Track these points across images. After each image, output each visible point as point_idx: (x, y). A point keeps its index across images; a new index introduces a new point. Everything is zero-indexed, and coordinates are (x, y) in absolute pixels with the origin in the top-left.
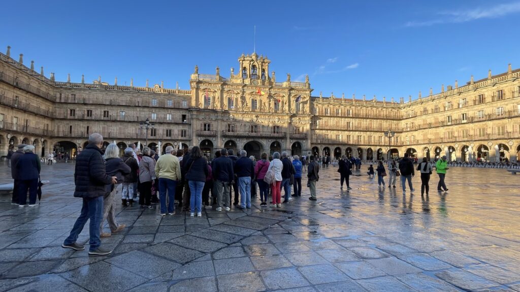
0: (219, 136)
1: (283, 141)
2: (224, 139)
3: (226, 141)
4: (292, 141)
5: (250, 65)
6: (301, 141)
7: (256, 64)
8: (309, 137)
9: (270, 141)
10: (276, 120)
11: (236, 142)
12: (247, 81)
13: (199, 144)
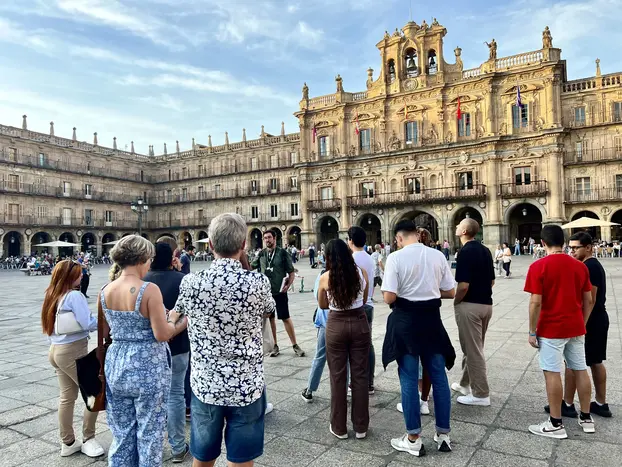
0: (344, 208)
1: (482, 205)
2: (354, 213)
3: (358, 217)
4: (506, 203)
5: (399, 50)
6: (533, 202)
7: (412, 45)
8: (554, 190)
9: (449, 207)
10: (463, 158)
11: (379, 217)
12: (395, 88)
13: (315, 225)
